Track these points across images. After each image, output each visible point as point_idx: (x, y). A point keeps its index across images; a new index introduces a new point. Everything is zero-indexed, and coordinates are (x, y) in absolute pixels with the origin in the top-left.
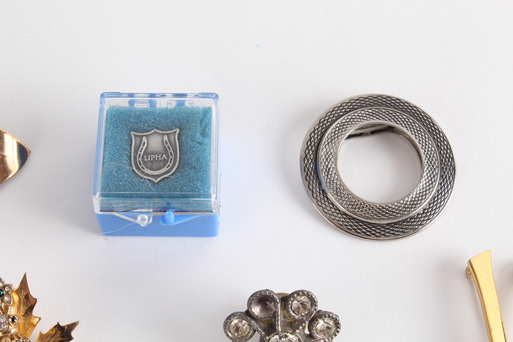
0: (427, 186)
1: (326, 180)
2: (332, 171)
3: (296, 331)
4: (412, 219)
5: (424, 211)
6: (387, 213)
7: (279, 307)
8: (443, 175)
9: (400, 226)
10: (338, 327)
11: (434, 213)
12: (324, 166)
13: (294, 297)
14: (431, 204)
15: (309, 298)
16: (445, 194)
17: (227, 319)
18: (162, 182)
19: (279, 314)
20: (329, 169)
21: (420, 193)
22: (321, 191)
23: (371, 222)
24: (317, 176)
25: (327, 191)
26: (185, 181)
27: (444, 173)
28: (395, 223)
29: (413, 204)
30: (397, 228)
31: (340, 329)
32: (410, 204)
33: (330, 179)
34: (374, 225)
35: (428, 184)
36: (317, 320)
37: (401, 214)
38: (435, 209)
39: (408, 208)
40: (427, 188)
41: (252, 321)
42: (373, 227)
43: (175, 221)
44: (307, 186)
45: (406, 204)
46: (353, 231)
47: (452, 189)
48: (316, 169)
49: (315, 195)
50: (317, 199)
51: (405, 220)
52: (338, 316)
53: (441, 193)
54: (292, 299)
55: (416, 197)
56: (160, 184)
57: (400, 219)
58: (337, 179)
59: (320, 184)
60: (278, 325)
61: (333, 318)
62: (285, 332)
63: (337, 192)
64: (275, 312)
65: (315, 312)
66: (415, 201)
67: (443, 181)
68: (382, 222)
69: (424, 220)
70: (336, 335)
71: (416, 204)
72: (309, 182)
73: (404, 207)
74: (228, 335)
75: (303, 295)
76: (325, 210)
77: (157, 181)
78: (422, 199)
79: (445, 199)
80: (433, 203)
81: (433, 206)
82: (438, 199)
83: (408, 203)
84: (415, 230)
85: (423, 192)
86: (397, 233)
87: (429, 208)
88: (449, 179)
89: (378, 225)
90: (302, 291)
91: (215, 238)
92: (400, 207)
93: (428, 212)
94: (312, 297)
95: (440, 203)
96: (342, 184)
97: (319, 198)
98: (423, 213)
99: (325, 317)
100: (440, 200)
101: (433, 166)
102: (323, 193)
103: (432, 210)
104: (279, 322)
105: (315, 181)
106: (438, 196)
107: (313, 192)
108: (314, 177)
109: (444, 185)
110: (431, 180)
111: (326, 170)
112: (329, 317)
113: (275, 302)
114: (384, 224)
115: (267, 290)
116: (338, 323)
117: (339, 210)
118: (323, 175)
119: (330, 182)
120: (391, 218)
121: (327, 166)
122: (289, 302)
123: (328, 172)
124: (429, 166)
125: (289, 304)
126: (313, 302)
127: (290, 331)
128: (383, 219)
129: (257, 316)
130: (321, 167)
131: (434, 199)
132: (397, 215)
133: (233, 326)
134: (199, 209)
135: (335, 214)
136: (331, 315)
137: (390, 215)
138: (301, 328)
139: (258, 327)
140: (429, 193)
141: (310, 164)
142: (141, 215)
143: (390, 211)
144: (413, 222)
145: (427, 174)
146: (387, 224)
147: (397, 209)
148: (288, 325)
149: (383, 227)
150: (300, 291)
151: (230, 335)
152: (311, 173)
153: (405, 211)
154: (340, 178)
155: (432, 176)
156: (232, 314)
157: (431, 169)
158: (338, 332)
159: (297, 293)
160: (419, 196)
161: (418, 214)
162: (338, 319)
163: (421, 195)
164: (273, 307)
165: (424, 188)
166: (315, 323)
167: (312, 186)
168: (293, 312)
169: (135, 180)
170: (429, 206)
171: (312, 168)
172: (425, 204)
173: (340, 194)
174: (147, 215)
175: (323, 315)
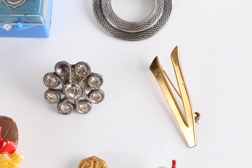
0: (156, 14)
1: (105, 10)
2: (108, 6)
3: (79, 83)
4: (148, 30)
5: (154, 27)
6: (135, 27)
7: (70, 70)
8: (165, 8)
9: (141, 34)
10: (102, 81)
11: (160, 28)
12: (104, 3)
13: (78, 65)
14: (158, 23)
15: (85, 66)
16: (166, 18)
17: (45, 76)
18: (17, 8)
19: (70, 74)
20: (107, 4)
21: (153, 17)
22: (102, 16)
23: (127, 31)
24: (101, 8)
25: (105, 15)
26: (29, 7)
27: (166, 7)
28: (139, 32)
29: (149, 23)
30: (140, 34)
31: (103, 82)
32: (147, 23)
33: (107, 9)
34: (128, 33)
35: (157, 13)
36: (91, 78)
37: (142, 28)
38: (160, 26)
39: (146, 24)
40: (156, 15)
41: (57, 77)
42: (128, 34)
43: (23, 28)
44: (95, 13)
45: (145, 23)
46: (118, 36)
47: (169, 16)
48: (100, 4)
49: (99, 18)
50: (100, 20)
51: (144, 31)
52: (101, 76)
53: (164, 18)
54: (77, 66)
55: (150, 19)
56: (16, 9)
57: (142, 30)
58: (110, 9)
59: (102, 12)
60: (70, 79)
61: (99, 77)
62: (74, 83)
63: (110, 16)
64: (68, 73)
65: (89, 73)
66: (150, 21)
67: (165, 12)
68: (132, 32)
69: (154, 31)
70: (101, 86)
71: (150, 23)
72: (97, 11)
73: (144, 24)
74: (45, 84)
75: (82, 64)
76: (104, 25)
77: (14, 8)
78: (154, 20)
79: (165, 20)
80: (159, 22)
81: (159, 24)
82: (162, 21)
83: (146, 22)
84: (149, 36)
85: (154, 17)
86: (140, 37)
87: (157, 25)
88: (168, 10)
89: (130, 33)
90: (82, 62)
91: (48, 38)
92: (142, 24)
93: (156, 27)
94: (87, 65)
95: (163, 22)
96: (113, 12)
97: (101, 19)
98: (154, 28)
99: (95, 76)
100: (163, 21)
101: (160, 4)
102: (103, 17)
103: (159, 26)
104: (71, 78)
105: (99, 10)
106: (162, 19)
107: (98, 16)
108: (99, 9)
109: (165, 14)
110: (159, 10)
111: (105, 5)
112: (97, 76)
113: (68, 68)
114: (133, 33)
115: (64, 61)
116: (102, 79)
117: (111, 25)
118: (103, 7)
119: (107, 11)
120: (137, 29)
121: (106, 3)
122: (75, 67)
123: (106, 6)
124: (158, 3)
125: (75, 69)
126: (88, 68)
127: (76, 83)
128: (133, 30)
129: (59, 74)
130: (102, 4)
131: (160, 21)
132: (140, 28)
133: (48, 80)
134: (35, 22)
135: (109, 28)
136: (98, 75)
137: (136, 28)
138: (82, 81)
139: (60, 80)
140: (157, 17)
141: (97, 2)
142: (6, 24)
143: (137, 26)
144: (148, 32)
145: (157, 8)
146: (135, 33)
147: (140, 25)
148: (75, 80)
149: (133, 34)
150: (81, 62)
151: (46, 84)
152: (98, 6)
153: (144, 26)
154: (112, 9)
155: (159, 9)
156: (47, 74)
157: (159, 5)
158: (102, 84)
159: (80, 63)
160: (152, 19)
161: (151, 28)
162: (101, 77)
163: (153, 18)
164: (67, 70)
165: (155, 15)
166: (89, 79)
167: (98, 13)
168: (78, 73)
169: (3, 7)
170: (157, 24)
171: (98, 4)
172: (155, 23)
173: (112, 17)
174: (9, 24)
175: (93, 75)
